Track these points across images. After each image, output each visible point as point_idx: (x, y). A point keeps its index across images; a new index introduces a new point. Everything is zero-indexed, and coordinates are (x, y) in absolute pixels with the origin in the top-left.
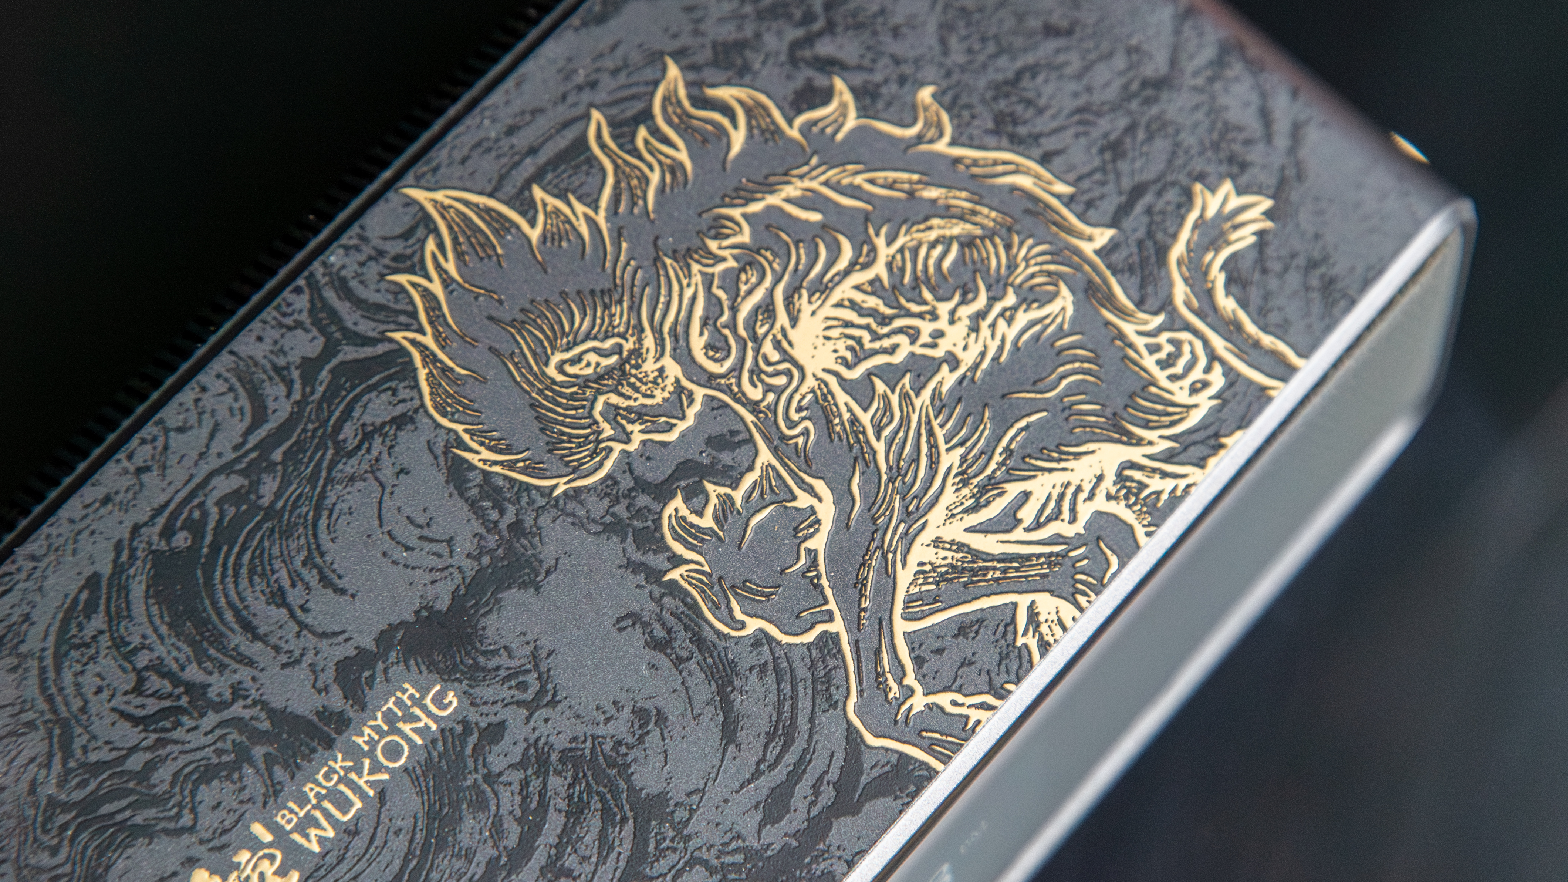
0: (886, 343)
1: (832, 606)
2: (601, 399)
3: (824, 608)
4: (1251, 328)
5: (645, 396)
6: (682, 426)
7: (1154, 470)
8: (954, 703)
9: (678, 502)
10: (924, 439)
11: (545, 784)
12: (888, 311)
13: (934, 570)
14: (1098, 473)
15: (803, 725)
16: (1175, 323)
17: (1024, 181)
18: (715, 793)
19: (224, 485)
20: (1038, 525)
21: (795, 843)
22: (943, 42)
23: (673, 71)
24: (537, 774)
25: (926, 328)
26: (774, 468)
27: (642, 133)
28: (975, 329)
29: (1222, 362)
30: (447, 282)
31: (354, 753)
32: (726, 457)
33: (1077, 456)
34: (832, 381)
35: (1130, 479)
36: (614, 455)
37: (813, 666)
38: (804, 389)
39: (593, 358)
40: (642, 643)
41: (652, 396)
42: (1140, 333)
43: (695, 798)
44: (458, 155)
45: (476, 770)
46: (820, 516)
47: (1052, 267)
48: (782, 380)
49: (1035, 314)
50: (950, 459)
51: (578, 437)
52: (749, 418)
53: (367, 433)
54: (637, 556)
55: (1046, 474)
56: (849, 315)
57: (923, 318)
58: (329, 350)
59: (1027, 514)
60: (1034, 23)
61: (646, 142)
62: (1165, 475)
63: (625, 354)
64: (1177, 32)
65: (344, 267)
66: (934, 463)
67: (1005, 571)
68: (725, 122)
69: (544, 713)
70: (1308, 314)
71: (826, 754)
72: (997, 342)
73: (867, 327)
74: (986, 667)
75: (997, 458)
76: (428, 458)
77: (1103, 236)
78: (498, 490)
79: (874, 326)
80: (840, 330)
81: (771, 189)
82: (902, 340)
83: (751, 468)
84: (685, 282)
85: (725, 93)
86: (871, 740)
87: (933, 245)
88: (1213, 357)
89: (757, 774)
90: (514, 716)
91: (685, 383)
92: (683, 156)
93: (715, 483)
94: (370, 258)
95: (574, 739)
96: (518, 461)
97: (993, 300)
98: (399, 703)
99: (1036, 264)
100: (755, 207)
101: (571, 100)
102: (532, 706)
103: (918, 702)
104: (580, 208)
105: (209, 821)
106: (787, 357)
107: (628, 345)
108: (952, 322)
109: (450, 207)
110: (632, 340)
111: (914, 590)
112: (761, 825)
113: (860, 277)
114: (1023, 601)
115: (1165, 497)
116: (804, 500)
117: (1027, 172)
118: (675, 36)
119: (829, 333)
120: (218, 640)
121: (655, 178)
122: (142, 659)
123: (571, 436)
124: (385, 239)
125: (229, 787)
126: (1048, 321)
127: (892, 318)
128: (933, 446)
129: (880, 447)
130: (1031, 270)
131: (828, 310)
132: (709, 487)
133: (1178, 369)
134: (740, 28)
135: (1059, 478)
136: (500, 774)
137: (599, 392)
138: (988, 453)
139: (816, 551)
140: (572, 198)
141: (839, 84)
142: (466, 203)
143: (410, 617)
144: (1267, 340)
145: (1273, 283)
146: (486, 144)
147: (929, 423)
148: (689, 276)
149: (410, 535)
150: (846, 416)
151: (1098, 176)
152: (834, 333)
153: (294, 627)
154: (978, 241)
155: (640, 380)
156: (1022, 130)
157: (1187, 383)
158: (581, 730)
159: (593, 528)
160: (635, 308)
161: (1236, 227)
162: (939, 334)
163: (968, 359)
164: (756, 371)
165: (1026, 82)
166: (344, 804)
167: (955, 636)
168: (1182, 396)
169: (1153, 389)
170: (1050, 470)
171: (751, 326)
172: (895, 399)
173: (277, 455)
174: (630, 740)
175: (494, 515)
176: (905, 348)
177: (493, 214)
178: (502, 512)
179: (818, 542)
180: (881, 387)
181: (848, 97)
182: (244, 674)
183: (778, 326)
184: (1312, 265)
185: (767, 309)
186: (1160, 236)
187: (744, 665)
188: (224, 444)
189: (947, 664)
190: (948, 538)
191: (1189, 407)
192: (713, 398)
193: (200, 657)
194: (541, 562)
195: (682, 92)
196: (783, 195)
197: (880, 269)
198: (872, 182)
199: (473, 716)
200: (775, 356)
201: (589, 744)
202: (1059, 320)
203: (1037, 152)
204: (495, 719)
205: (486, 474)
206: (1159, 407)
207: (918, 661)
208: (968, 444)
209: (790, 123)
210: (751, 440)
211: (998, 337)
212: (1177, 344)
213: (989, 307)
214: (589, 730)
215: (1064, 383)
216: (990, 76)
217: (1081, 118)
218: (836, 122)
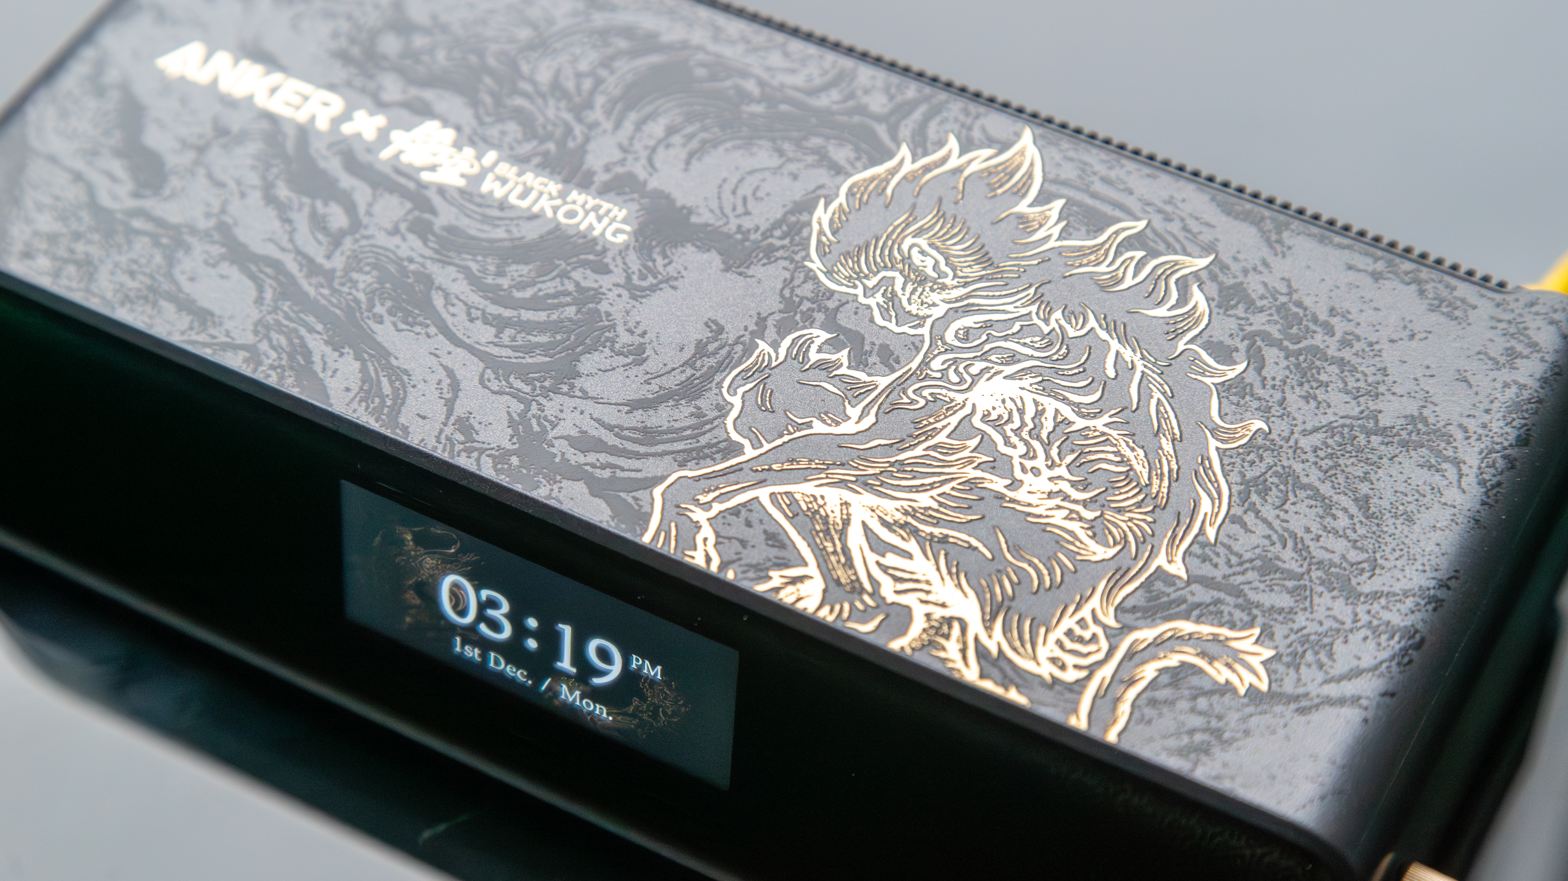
0: (1014, 440)
1: (767, 447)
2: (896, 274)
3: (763, 442)
4: (1132, 693)
5: (909, 300)
6: (892, 326)
7: (965, 643)
8: (705, 540)
9: (825, 336)
10: (937, 479)
11: (568, 305)
12: (1044, 435)
13: (820, 506)
14: (948, 603)
15: (660, 448)
16: (1114, 636)
17: (1206, 505)
18: (589, 406)
19: (751, 86)
20: (885, 569)
21: (557, 460)
22: (1316, 430)
23: (1202, 262)
24: (575, 298)
25: (1039, 463)
26: (876, 388)
27: (1139, 254)
28: (1050, 495)
29: (1088, 678)
31: (563, 195)
32: (873, 359)
33: (959, 585)
34: (967, 410)
35: (950, 627)
36: (852, 291)
37: (709, 446)
38: (952, 395)
39: (930, 262)
40: (699, 337)
41: (910, 304)
42: (1093, 612)
43: (580, 394)
44: (1071, 154)
45: (569, 264)
46: (844, 424)
47: (1131, 538)
48: (954, 378)
49: (1082, 534)
50: (924, 500)
51: (859, 267)
52: (914, 365)
54: (770, 322)
55: (935, 567)
56: (1030, 411)
57: (1047, 460)
58: (879, 119)
59: (891, 560)
60: (1364, 488)
61: (1132, 258)
62: (964, 651)
63: (940, 281)
64: (1408, 594)
66: (917, 489)
67: (835, 552)
68: (1173, 301)
69: (625, 293)
70: (1164, 737)
71: (640, 467)
72: (1045, 513)
73: (1023, 424)
74: (742, 556)
75: (937, 531)
76: (812, 187)
77: (1177, 569)
78: (799, 232)
79: (1027, 429)
80: (1015, 409)
81: (1124, 341)
82: (1022, 449)
83: (869, 375)
84: (1018, 304)
85: (1198, 298)
86: (658, 491)
87: (1117, 453)
88: (1092, 669)
89: (610, 428)
90: (618, 276)
91: (929, 322)
92: (1129, 282)
93: (849, 356)
94: (963, 123)
95: (608, 314)
96: (825, 235)
97: (1085, 504)
98: (609, 211)
99: (1129, 527)
100: (1103, 335)
101: (1148, 209)
102: (628, 285)
103: (699, 515)
104: (1055, 230)
105: (493, 132)
106: (976, 378)
107: (948, 281)
108: (1050, 479)
109: (1025, 157)
110: (955, 283)
111: (798, 497)
112: (566, 438)
113: (1067, 412)
114: (812, 569)
115: (942, 654)
116: (854, 412)
117: (1215, 507)
118: (1235, 259)
119: (1008, 402)
120: (629, 108)
121: (1102, 268)
122: (603, 73)
123: (858, 262)
124: (983, 128)
125: (520, 136)
126: (1078, 544)
127: (1038, 438)
128: (932, 486)
129: (919, 451)
130: (1123, 525)
131: (1028, 398)
132: (845, 352)
133: (1069, 645)
134: (1261, 298)
135: (934, 576)
136: (569, 278)
137: (901, 272)
138: (938, 523)
139: (812, 427)
140: (1063, 224)
141: (1240, 367)
142: (1032, 166)
143: (679, 204)
144: (1124, 709)
145: (1183, 705)
146: (1087, 168)
147: (953, 479)
148: (1024, 306)
149: (746, 190)
150: (939, 425)
151: (1234, 560)
152: (1010, 405)
153: (652, 143)
154: (1133, 484)
155: (921, 294)
156: (1254, 499)
157: (1058, 653)
158: (618, 317)
159: (787, 292)
160: (983, 279)
161: (1229, 666)
162: (1036, 472)
163: (1020, 495)
164: (957, 362)
165: (1303, 494)
166: (523, 196)
167: (765, 532)
168: (1043, 652)
169: (1042, 630)
170: (938, 569)
171: (996, 351)
172: (966, 453)
173: (782, 108)
174: (617, 346)
175: (778, 233)
176: (1015, 453)
177: (1028, 182)
178: (781, 238)
179: (818, 427)
180: (973, 443)
181: (1231, 375)
182: (608, 125)
183: (1001, 368)
184: (1217, 733)
185: (1013, 358)
186: (1196, 613)
187: (700, 403)
188: (782, 78)
189: (737, 529)
190: (851, 510)
191: (1035, 658)
192: (923, 342)
193: (613, 102)
194: (748, 267)
195: (1186, 271)
196: (1122, 350)
197: (1080, 423)
198: (1159, 403)
199: (610, 254)
200: (974, 370)
201: (607, 323)
202: (1082, 552)
203: (1237, 511)
204: (612, 267)
205: (809, 224)
206: (1027, 636)
207: (735, 511)
208: (942, 509)
209: (1190, 342)
210: (893, 371)
211: (1050, 513)
212: (1094, 638)
213: (1075, 502)
214: (619, 323)
215: (1025, 566)
216: (1298, 467)
217: (1289, 538)
218: (1205, 370)
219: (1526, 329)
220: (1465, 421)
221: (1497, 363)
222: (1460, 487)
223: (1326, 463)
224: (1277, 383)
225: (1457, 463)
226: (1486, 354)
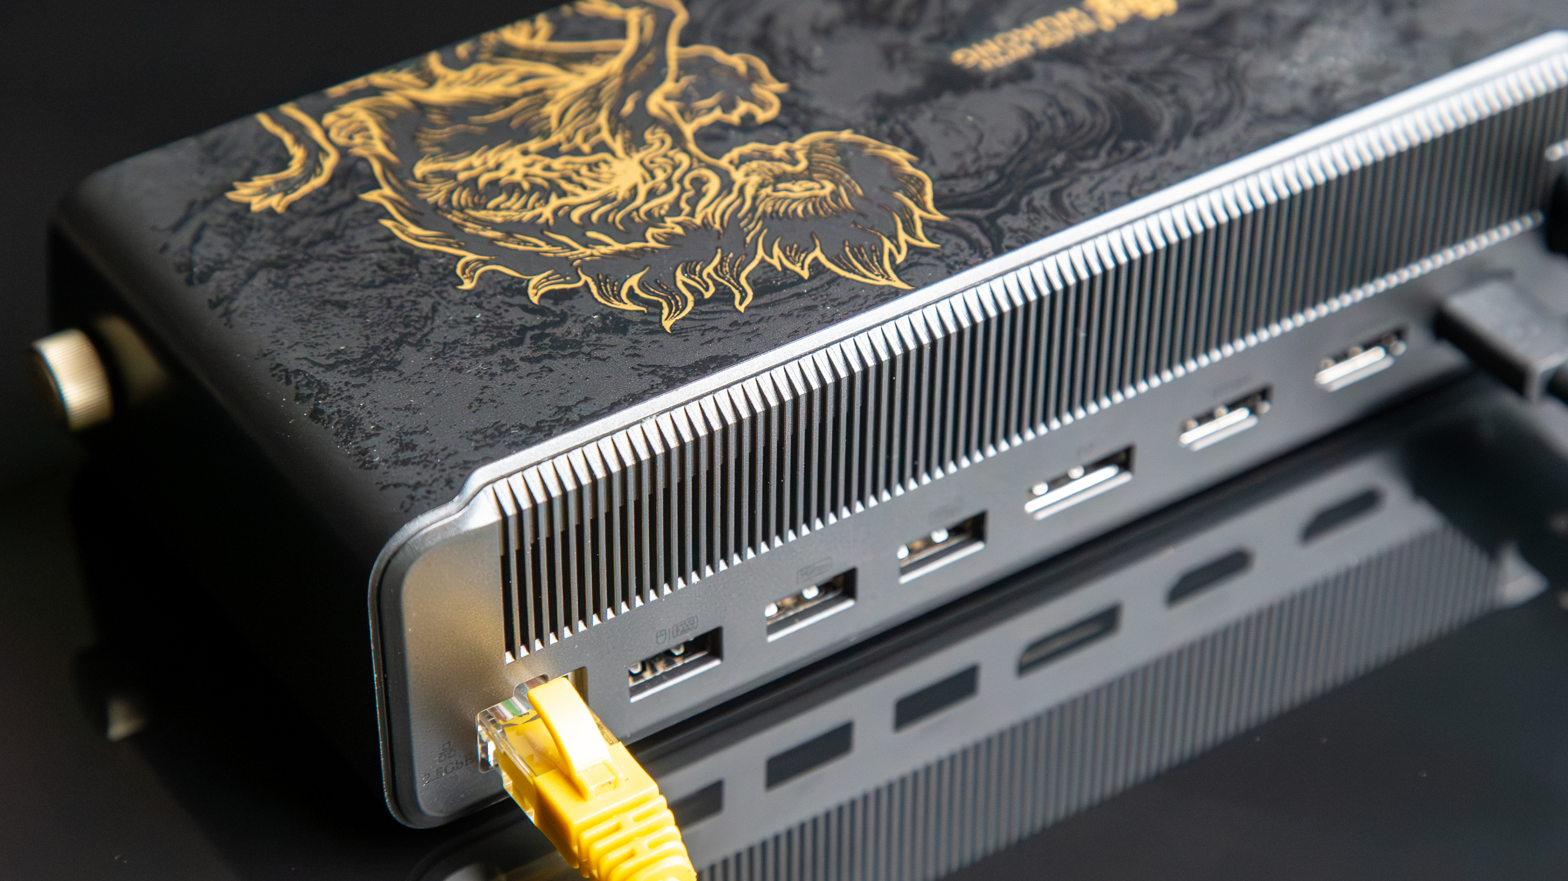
6: (744, 149)
9: (763, 118)
11: (905, 15)
16: (344, 148)
17: (416, 231)
19: (1092, 165)
22: (434, 311)
23: (667, 325)
24: (909, 19)
25: (537, 170)
26: (685, 122)
27: (707, 295)
28: (498, 165)
29: (321, 125)
30: (893, 237)
34: (620, 155)
36: (800, 144)
38: (644, 154)
39: (797, 189)
40: (814, 61)
42: (373, 146)
45: (950, 26)
46: (663, 98)
47: (421, 186)
48: (659, 160)
49: (448, 166)
51: (823, 153)
52: (691, 146)
53: (979, 174)
56: (590, 184)
57: (535, 175)
60: (353, 311)
61: (706, 289)
63: (771, 188)
64: (236, 291)
65: (971, 255)
66: (566, 108)
68: (638, 292)
70: (237, 139)
72: (484, 157)
76: (937, 160)
77: (372, 196)
80: (601, 177)
81: (620, 253)
82: (557, 167)
84: (709, 216)
85: (630, 306)
87: (508, 209)
88: (325, 129)
91: (732, 169)
93: (731, 122)
94: (948, 257)
95: (877, 30)
96: (871, 148)
97: (477, 177)
100: (637, 245)
104: (775, 262)
106: (649, 171)
107: (766, 191)
108: (514, 170)
109: (877, 275)
110: (763, 193)
113: (572, 201)
116: (668, 105)
117: (410, 235)
118: (656, 342)
119: (611, 177)
120: (1114, 101)
121: (709, 270)
122: (1170, 99)
123: (828, 154)
124: (934, 265)
126: (440, 161)
127: (560, 178)
128: (562, 115)
129: (601, 121)
131: (607, 188)
132: (736, 121)
134: (598, 339)
140: (780, 269)
141: (535, 300)
142: (865, 276)
143: (974, 92)
145: (253, 155)
146: (835, 303)
148: (704, 219)
150: (619, 139)
151: (354, 224)
152: (606, 176)
153: (1060, 99)
154: (470, 205)
155: (765, 174)
156: (399, 255)
159: (827, 114)
160: (753, 209)
161: (264, 187)
162: (527, 166)
163: (512, 152)
164: (675, 167)
165: (378, 280)
171: (670, 188)
173: (1048, 173)
174: (840, 25)
175: (898, 129)
176: (557, 164)
177: (845, 268)
178: (891, 129)
180: (586, 148)
181: (531, 292)
182: (1100, 84)
183: (648, 186)
185: (652, 194)
188: (1085, 182)
192: (715, 159)
193: (1127, 95)
194: (871, 104)
195: (666, 311)
196: (611, 249)
197: (555, 203)
198: (536, 246)
199: (945, 48)
200: (658, 172)
202: (431, 161)
209: (586, 284)
210: (696, 137)
213: (481, 174)
216: (408, 287)
217: (348, 256)
218: (548, 280)
219: (426, 466)
220: (364, 391)
221: (406, 434)
222: (306, 359)
223: (396, 303)
224: (501, 311)
225: (329, 368)
226: (422, 432)
